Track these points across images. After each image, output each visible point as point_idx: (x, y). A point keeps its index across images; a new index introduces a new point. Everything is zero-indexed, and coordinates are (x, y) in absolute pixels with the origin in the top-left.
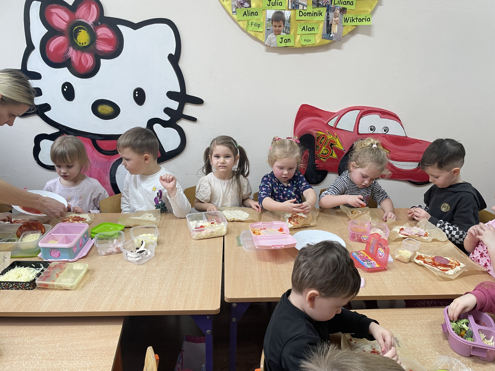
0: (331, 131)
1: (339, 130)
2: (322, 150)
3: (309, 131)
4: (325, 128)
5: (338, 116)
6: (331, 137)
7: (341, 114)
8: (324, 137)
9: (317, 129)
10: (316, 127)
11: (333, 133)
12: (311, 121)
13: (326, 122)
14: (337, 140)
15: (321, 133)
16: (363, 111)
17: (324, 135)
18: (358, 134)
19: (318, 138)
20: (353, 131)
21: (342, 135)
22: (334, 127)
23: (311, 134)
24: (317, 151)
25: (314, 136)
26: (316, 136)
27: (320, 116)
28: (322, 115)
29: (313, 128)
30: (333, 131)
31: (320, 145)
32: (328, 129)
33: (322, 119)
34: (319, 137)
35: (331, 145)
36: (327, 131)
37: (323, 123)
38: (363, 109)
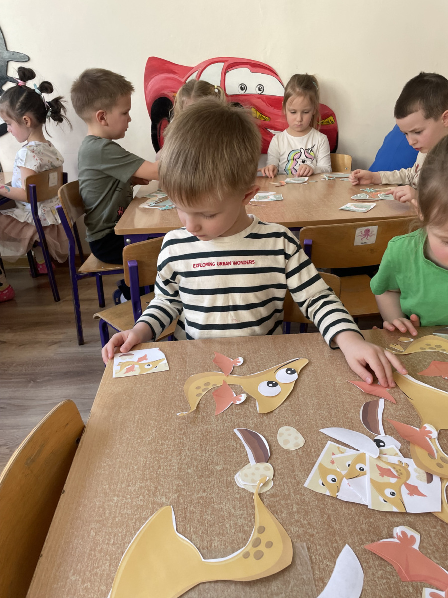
3: (164, 92)
5: (197, 71)
7: (200, 69)
9: (172, 90)
12: (163, 79)
13: (183, 80)
16: (227, 64)
23: (166, 96)
27: (174, 73)
28: (176, 71)
29: (169, 89)
33: (177, 76)
37: (179, 81)
38: (228, 61)
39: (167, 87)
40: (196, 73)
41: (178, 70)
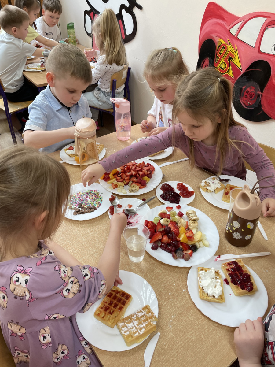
0: (232, 41)
1: (239, 42)
2: (220, 63)
3: (212, 36)
4: (227, 35)
5: (241, 22)
6: (231, 49)
7: (245, 20)
8: (224, 47)
9: (219, 35)
10: (218, 33)
11: (233, 44)
12: (215, 24)
13: (228, 28)
14: (236, 55)
15: (223, 41)
16: (269, 20)
17: (224, 45)
18: (260, 51)
19: (219, 47)
20: (254, 47)
21: (242, 48)
22: (235, 36)
23: (213, 40)
24: (216, 62)
25: (216, 43)
26: (217, 44)
27: (223, 19)
28: (226, 19)
29: (217, 34)
30: (234, 41)
31: (219, 56)
32: (229, 38)
33: (225, 24)
34: (220, 45)
35: (230, 58)
36: (228, 40)
37: (225, 28)
38: (270, 17)
39: (215, 32)
40: (240, 23)
41: (227, 18)
